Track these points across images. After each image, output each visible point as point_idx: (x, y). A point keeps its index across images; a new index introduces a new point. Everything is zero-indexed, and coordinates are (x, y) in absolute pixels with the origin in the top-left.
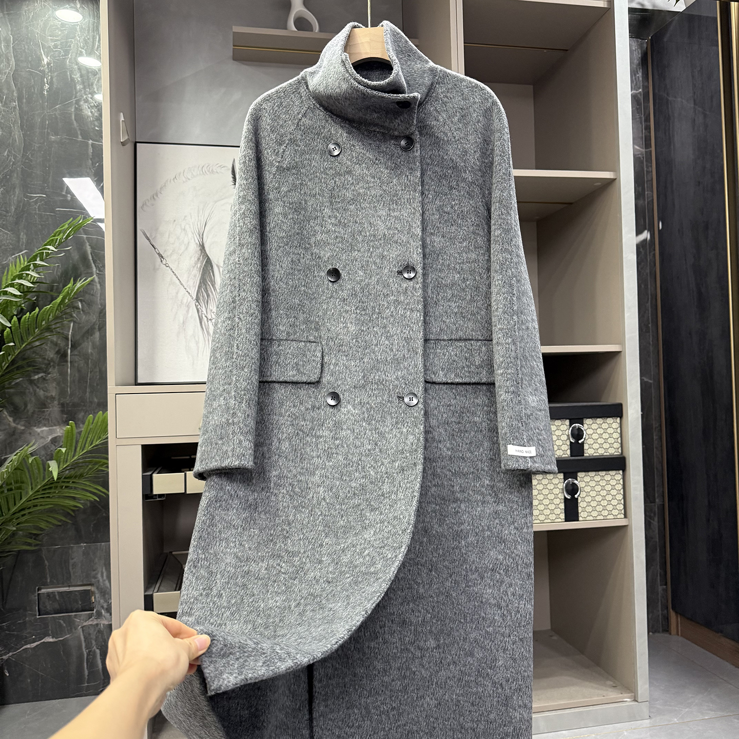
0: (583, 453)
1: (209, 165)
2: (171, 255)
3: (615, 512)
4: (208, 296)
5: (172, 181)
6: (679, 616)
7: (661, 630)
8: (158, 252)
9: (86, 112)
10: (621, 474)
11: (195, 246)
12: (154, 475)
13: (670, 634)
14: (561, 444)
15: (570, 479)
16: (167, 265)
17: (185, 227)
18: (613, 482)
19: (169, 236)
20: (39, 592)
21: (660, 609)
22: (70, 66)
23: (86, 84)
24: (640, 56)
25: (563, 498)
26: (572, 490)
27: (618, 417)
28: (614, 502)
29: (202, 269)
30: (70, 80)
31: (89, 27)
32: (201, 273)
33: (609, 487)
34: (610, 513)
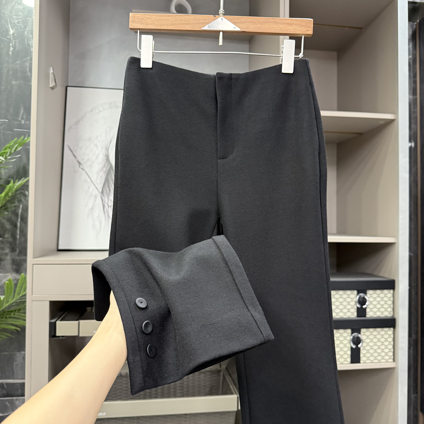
0: (366, 314)
2: (86, 162)
5: (90, 113)
8: (78, 160)
10: (392, 330)
11: (103, 156)
14: (350, 308)
15: (355, 334)
16: (84, 169)
17: (97, 143)
18: (386, 336)
19: (86, 149)
22: (27, 35)
26: (357, 341)
27: (391, 289)
28: (386, 350)
30: (27, 45)
34: (383, 358)
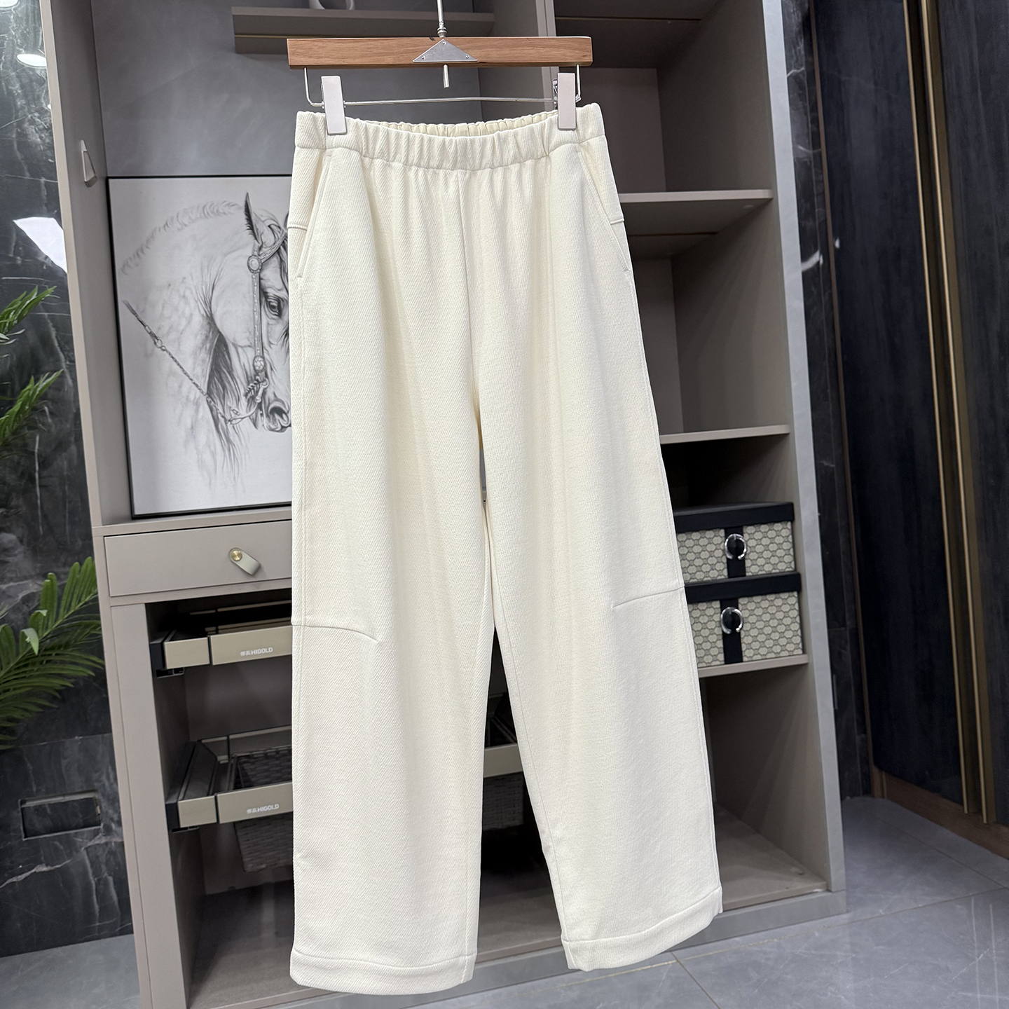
0: (744, 571)
1: (212, 204)
2: (168, 333)
3: (790, 647)
4: (224, 387)
5: (162, 230)
6: (884, 773)
7: (861, 792)
8: (149, 331)
9: (34, 138)
10: (796, 596)
11: (201, 319)
12: (167, 644)
13: (873, 796)
14: (715, 562)
15: (729, 608)
16: (163, 348)
17: (184, 292)
18: (786, 608)
19: (163, 307)
20: (23, 806)
21: (859, 766)
22: (4, 73)
23: (30, 97)
24: (800, 20)
25: (721, 633)
26: (732, 621)
27: (788, 521)
28: (789, 634)
29: (212, 350)
30: (6, 93)
31: (27, 16)
32: (211, 356)
33: (780, 615)
34: (784, 648)
